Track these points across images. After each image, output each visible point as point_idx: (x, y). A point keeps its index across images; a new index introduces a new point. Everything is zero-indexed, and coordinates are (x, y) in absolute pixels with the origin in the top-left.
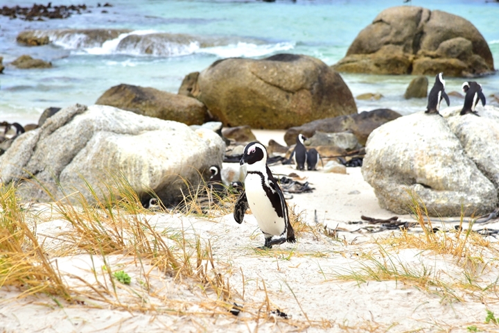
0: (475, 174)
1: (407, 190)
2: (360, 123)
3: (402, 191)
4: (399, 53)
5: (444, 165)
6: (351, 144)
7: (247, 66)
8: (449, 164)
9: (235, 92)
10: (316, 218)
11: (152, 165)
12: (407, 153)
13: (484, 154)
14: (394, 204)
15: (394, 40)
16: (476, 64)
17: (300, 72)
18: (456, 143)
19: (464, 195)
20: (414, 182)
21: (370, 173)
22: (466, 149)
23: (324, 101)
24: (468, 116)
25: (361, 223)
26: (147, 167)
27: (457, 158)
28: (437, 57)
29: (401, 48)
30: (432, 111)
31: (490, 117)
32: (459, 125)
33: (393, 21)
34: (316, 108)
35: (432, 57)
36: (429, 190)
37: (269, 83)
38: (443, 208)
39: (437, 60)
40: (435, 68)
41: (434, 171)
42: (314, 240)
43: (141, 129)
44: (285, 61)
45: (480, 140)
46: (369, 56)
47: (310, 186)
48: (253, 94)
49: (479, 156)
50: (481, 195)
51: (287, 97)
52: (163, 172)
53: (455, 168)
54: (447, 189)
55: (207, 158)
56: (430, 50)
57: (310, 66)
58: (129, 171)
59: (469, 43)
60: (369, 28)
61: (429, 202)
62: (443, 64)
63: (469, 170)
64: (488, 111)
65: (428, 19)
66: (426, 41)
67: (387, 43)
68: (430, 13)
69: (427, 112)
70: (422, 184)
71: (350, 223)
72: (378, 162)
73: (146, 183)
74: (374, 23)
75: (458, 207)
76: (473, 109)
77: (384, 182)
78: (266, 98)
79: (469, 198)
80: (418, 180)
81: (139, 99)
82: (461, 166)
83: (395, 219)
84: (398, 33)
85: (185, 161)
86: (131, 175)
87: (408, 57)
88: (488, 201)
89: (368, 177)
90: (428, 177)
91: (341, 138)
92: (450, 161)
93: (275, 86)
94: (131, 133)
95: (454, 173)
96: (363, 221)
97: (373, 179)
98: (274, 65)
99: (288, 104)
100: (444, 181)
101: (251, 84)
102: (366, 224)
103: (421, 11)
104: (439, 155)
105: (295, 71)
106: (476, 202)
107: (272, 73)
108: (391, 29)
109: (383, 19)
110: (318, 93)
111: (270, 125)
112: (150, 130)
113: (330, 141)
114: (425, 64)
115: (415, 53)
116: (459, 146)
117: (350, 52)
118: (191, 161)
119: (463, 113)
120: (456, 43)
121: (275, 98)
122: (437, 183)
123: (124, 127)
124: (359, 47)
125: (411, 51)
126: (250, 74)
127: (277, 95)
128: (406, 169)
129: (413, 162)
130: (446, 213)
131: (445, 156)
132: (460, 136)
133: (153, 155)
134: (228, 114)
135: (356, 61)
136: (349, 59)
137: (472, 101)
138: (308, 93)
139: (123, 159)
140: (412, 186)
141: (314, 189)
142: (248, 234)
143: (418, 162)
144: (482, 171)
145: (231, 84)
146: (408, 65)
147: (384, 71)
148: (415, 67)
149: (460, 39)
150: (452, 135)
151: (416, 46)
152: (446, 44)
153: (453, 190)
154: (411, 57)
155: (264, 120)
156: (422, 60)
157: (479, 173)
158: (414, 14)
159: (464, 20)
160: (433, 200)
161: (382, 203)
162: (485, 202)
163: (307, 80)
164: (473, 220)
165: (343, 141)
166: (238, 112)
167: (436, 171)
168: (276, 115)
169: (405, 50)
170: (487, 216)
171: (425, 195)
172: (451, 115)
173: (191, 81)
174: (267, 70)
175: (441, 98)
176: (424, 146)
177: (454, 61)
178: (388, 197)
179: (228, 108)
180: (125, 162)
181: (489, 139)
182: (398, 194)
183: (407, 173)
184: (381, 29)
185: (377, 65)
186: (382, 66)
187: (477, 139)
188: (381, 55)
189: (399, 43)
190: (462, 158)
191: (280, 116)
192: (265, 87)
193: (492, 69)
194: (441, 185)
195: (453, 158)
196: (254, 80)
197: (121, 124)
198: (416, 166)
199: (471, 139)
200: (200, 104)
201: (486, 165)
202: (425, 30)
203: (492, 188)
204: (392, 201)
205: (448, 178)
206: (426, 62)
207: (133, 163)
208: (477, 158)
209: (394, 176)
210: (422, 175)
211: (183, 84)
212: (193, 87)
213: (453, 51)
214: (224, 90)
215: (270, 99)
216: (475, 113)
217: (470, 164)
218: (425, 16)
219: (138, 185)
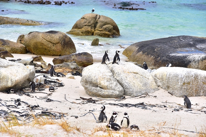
0: (117, 84)
1: (95, 89)
2: (78, 57)
3: (94, 89)
4: (89, 29)
5: (107, 81)
6: (75, 66)
7: (40, 35)
8: (109, 81)
9: (36, 43)
10: (65, 98)
11: (12, 78)
12: (95, 77)
13: (120, 77)
14: (91, 93)
15: (88, 24)
16: (114, 33)
17: (58, 37)
18: (111, 74)
19: (113, 91)
20: (97, 86)
21: (83, 83)
22: (114, 75)
23: (65, 47)
24: (115, 64)
25: (80, 100)
26: (10, 79)
27: (111, 79)
28: (102, 31)
29: (90, 27)
30: (103, 63)
31: (122, 65)
32: (112, 67)
33: (88, 18)
34: (63, 49)
35: (100, 31)
36: (102, 89)
37: (47, 41)
38: (106, 95)
39: (101, 32)
40: (101, 35)
41: (104, 83)
42: (74, 134)
43: (8, 66)
44: (53, 34)
45: (119, 73)
46: (79, 29)
47: (63, 84)
48: (42, 44)
49: (118, 78)
50: (119, 91)
51: (53, 45)
52: (15, 81)
53: (111, 82)
54: (108, 89)
55: (30, 75)
56: (99, 28)
57: (61, 35)
58: (4, 80)
59: (112, 26)
60: (79, 20)
61: (102, 93)
62: (103, 33)
63: (115, 83)
64: (121, 62)
65: (99, 18)
66: (98, 25)
67: (86, 25)
68: (100, 16)
69: (102, 63)
70: (100, 87)
71: (76, 100)
72: (86, 80)
73: (10, 84)
74: (81, 19)
75: (111, 95)
76: (116, 62)
77: (88, 86)
78: (46, 46)
79: (115, 92)
80: (98, 86)
81: (4, 44)
82: (113, 82)
83: (91, 98)
84: (89, 22)
85: (23, 77)
86: (5, 81)
87: (92, 30)
88: (121, 93)
89: (83, 84)
90: (102, 85)
91: (72, 64)
92: (109, 80)
93: (49, 42)
94: (5, 67)
95: (110, 84)
96: (81, 99)
97: (84, 85)
98: (49, 35)
99: (54, 48)
100: (107, 86)
101: (41, 41)
102: (82, 100)
103: (97, 15)
104: (106, 78)
105: (56, 37)
106: (117, 93)
107: (49, 37)
108: (87, 21)
109: (84, 17)
110: (63, 44)
111: (47, 54)
112: (11, 66)
113: (68, 65)
114: (98, 33)
115: (94, 29)
116: (112, 75)
117: (73, 28)
118: (25, 77)
119: (113, 63)
120: (108, 27)
121: (49, 46)
122: (105, 87)
123: (3, 65)
124: (76, 26)
125: (93, 28)
126: (41, 37)
127: (50, 45)
128: (95, 82)
129: (97, 80)
130: (107, 97)
131: (108, 78)
132: (112, 71)
133: (12, 75)
134: (34, 50)
135: (75, 31)
136: (73, 30)
137: (116, 59)
138: (60, 44)
139: (2, 76)
140: (97, 88)
141: (64, 85)
142: (53, 133)
143: (99, 80)
144: (119, 83)
145: (35, 41)
146: (92, 33)
147: (84, 35)
148: (94, 34)
149: (109, 25)
150: (110, 71)
151: (95, 27)
152: (105, 27)
153: (110, 89)
154: (93, 30)
155: (45, 53)
156: (97, 31)
157: (118, 84)
158: (95, 16)
159: (111, 19)
160: (103, 93)
161: (86, 92)
162: (120, 94)
163: (60, 40)
164: (116, 99)
165: (73, 65)
166: (37, 50)
167: (105, 83)
168: (50, 51)
169: (91, 28)
170: (121, 98)
171: (101, 91)
172: (109, 63)
173: (21, 38)
174: (47, 36)
175: (107, 59)
176: (101, 75)
177: (107, 32)
178: (89, 91)
179: (33, 48)
180: (3, 77)
181: (121, 72)
182: (92, 90)
183: (95, 84)
184: (84, 21)
185: (82, 33)
186: (84, 33)
187: (118, 72)
188: (83, 29)
189: (89, 26)
190: (113, 79)
191: (51, 52)
192: (46, 42)
193: (119, 35)
194: (106, 88)
195: (110, 79)
196: (43, 40)
197: (2, 64)
198: (98, 81)
199: (116, 72)
200: (24, 46)
201: (120, 81)
202: (98, 22)
203: (122, 89)
204: (90, 92)
205: (108, 85)
206: (98, 32)
207: (5, 77)
208: (118, 79)
209: (91, 84)
210: (100, 84)
211: (18, 39)
212: (22, 40)
213: (107, 29)
214: (33, 42)
215: (48, 46)
216: (117, 63)
217: (115, 81)
218: (98, 17)
219: (7, 85)
